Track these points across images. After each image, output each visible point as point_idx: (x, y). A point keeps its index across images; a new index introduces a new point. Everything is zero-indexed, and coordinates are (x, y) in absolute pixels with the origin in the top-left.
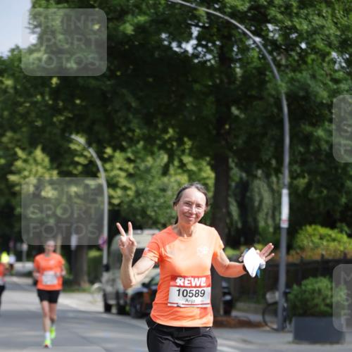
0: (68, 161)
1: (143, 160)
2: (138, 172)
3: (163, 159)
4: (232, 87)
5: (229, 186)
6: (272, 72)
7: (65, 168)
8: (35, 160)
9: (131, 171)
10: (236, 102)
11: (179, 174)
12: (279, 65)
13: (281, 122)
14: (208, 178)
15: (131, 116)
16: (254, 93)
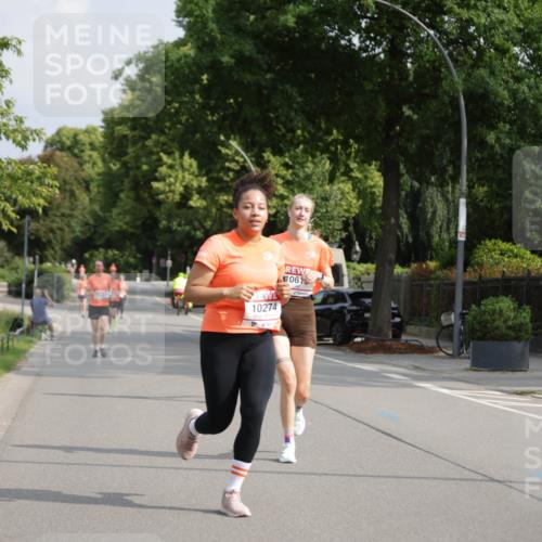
0: (218, 166)
1: (302, 166)
2: (297, 179)
3: (324, 164)
4: (404, 84)
5: (399, 195)
6: (448, 68)
7: (215, 175)
8: (182, 166)
9: (289, 177)
10: (408, 101)
11: (343, 182)
12: (455, 61)
13: (459, 123)
14: (374, 186)
15: (293, 114)
16: (427, 91)
